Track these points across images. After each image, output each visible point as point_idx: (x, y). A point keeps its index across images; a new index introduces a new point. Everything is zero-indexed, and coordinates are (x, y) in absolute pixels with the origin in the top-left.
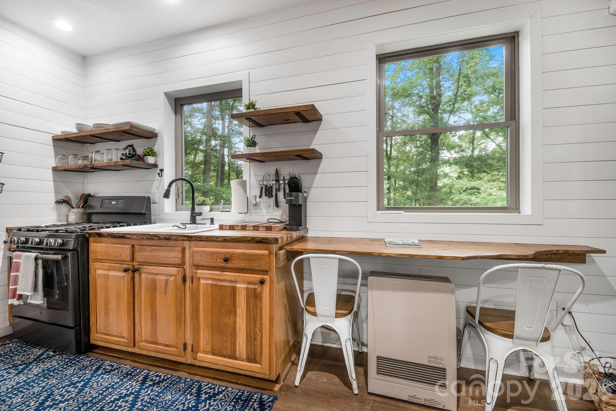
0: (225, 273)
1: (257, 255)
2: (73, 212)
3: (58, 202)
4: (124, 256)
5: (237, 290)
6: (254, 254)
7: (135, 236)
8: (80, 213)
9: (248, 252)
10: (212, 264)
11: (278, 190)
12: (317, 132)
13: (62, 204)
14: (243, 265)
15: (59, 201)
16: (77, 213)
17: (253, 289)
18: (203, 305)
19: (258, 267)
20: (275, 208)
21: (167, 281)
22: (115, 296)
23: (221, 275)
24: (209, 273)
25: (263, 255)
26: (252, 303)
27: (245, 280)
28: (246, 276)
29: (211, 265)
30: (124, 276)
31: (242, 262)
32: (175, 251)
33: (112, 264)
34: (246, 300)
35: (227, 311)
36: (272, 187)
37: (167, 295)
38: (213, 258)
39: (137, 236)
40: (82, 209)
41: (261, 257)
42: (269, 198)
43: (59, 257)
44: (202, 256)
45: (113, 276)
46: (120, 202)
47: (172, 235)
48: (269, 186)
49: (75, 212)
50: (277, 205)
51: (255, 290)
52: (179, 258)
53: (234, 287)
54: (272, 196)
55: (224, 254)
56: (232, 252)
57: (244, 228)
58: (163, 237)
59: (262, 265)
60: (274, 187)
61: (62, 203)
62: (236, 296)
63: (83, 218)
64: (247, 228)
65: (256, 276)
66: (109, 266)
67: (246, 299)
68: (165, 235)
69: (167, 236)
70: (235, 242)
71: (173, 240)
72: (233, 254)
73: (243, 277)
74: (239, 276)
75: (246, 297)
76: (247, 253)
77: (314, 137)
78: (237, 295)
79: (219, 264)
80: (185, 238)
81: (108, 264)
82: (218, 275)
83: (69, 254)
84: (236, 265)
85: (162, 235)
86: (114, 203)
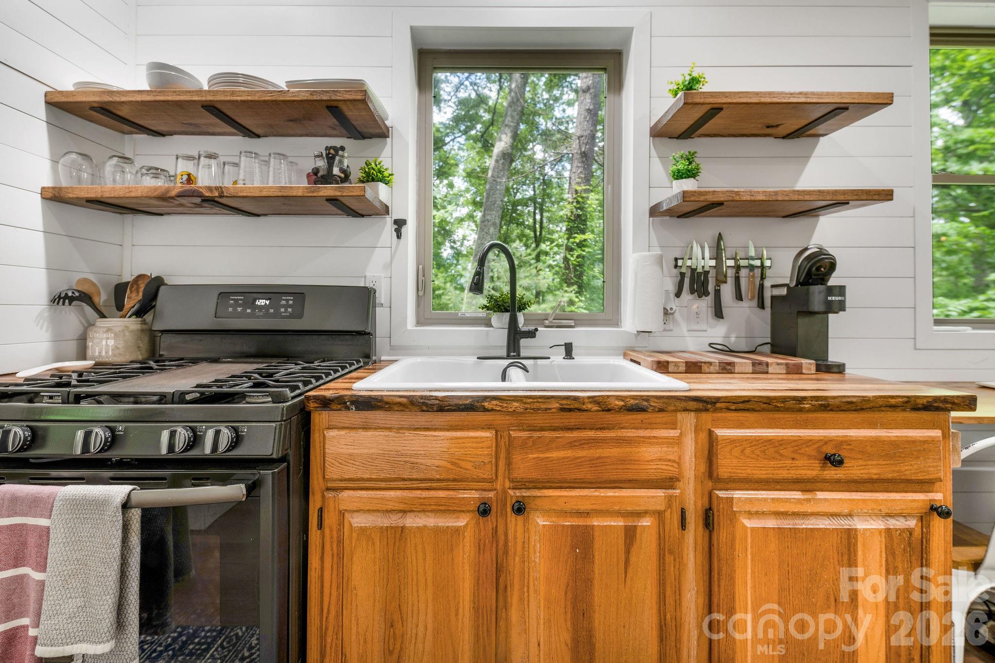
0: (820, 495)
1: (913, 442)
2: (109, 330)
3: (60, 299)
4: (469, 466)
5: (859, 538)
6: (908, 441)
7: (516, 404)
8: (132, 332)
9: (890, 435)
10: (779, 472)
11: (721, 280)
12: (808, 161)
13: (70, 304)
14: (874, 471)
15: (63, 295)
16: (123, 331)
17: (903, 531)
18: (754, 587)
19: (917, 473)
20: (712, 321)
21: (630, 534)
22: (430, 592)
23: (808, 500)
24: (773, 499)
25: (932, 441)
26: (903, 568)
27: (880, 510)
28: (883, 500)
29: (776, 477)
30: (464, 526)
31: (870, 463)
32: (658, 444)
33: (418, 493)
34: (884, 563)
35: (828, 599)
36: (706, 273)
37: (630, 570)
38: (781, 455)
39: (526, 403)
40: (133, 318)
41: (926, 446)
42: (700, 297)
43: (236, 491)
44: (748, 451)
45: (421, 530)
46: (287, 301)
47: (647, 399)
48: (700, 270)
49: (117, 330)
50: (719, 313)
51: (911, 534)
52: (670, 460)
53: (849, 531)
54: (706, 294)
55: (816, 446)
56: (842, 437)
57: (729, 367)
58: (622, 403)
59: (930, 467)
60: (712, 274)
61: (71, 300)
62: (856, 555)
63: (139, 347)
64: (736, 368)
65: (910, 496)
66: (402, 501)
67: (884, 559)
68: (626, 397)
69: (632, 401)
70: (850, 410)
71: (654, 411)
72: (846, 441)
73: (876, 501)
74: (864, 501)
75: (884, 555)
76: (886, 439)
77: (802, 170)
78: (860, 553)
79: (803, 472)
80: (693, 405)
81: (399, 493)
82: (799, 501)
83: (267, 474)
84: (855, 472)
85: (618, 398)
86: (261, 302)
